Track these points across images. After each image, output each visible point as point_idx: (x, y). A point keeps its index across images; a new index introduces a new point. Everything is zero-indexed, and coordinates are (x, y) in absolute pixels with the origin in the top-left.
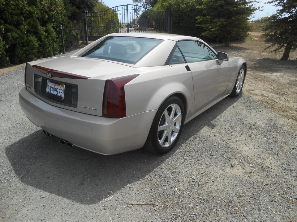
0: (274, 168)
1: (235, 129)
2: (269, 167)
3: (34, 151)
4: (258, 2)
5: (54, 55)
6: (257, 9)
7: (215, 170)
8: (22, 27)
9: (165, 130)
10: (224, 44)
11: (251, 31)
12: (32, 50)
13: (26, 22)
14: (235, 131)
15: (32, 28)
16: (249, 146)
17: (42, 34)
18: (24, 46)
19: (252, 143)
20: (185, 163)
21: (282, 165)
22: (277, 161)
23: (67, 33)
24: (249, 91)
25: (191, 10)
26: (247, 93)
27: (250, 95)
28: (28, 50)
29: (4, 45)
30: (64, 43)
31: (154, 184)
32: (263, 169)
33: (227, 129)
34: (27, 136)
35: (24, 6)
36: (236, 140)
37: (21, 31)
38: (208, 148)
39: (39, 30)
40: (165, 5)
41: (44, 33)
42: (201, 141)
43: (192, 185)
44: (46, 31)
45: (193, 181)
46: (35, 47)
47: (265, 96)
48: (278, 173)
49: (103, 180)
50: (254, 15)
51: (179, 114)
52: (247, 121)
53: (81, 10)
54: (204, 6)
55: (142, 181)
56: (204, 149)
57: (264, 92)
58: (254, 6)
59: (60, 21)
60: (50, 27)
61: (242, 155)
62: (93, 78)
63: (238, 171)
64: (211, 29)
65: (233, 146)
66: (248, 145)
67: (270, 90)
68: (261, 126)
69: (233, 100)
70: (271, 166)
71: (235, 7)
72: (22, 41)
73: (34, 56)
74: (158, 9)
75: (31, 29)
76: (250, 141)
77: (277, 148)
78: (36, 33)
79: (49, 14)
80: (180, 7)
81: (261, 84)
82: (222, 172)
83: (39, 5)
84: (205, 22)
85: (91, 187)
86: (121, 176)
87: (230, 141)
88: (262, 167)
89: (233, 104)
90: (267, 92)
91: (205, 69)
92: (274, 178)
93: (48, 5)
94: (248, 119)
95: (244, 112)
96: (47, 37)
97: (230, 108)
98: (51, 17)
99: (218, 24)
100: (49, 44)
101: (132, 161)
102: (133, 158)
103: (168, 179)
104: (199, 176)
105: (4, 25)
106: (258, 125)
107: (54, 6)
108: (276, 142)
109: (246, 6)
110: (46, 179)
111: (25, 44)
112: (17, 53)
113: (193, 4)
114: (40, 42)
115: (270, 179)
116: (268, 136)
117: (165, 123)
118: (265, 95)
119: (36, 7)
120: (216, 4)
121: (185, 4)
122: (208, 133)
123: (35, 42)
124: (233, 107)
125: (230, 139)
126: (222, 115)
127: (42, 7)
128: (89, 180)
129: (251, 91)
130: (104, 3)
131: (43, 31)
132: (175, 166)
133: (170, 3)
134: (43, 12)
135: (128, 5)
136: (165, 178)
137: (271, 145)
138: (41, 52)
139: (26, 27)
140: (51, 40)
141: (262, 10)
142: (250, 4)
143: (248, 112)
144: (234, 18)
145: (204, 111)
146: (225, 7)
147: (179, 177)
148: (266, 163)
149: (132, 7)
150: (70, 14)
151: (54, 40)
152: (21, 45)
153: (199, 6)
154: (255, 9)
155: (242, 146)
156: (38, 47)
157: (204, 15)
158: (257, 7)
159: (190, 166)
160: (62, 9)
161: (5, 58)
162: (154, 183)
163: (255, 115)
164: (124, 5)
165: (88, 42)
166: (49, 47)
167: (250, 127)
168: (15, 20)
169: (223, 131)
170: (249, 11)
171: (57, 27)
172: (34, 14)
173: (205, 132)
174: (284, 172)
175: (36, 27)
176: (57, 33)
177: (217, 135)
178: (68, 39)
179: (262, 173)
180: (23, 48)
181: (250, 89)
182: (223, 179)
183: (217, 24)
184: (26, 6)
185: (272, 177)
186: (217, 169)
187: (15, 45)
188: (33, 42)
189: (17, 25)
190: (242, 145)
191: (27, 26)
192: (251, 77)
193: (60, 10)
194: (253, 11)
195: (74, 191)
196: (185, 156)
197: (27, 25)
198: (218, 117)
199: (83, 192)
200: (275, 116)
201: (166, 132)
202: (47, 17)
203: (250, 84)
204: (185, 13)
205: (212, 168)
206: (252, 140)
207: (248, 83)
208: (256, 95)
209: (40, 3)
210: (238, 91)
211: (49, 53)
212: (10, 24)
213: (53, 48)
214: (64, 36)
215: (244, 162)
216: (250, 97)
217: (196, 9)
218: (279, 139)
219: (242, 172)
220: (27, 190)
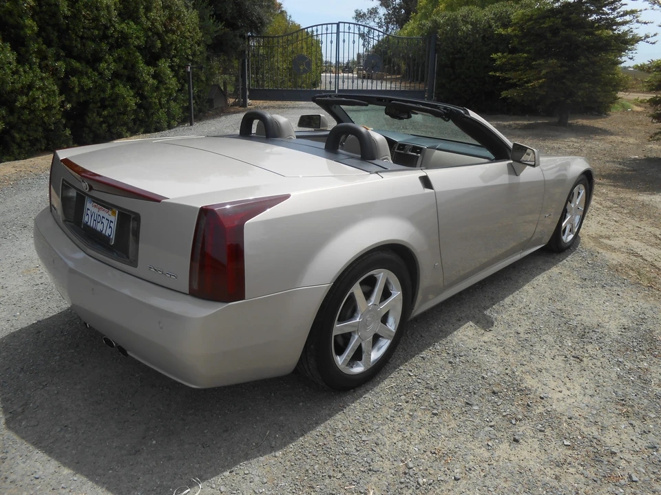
0: (627, 456)
1: (544, 337)
2: (614, 453)
3: (56, 356)
4: (645, 23)
5: (170, 127)
6: (642, 40)
7: (469, 445)
8: (103, 65)
9: (354, 332)
10: (555, 120)
11: (626, 89)
12: (122, 116)
13: (112, 56)
14: (542, 343)
15: (125, 68)
16: (572, 387)
17: (146, 82)
18: (104, 107)
19: (582, 380)
20: (398, 419)
21: (650, 450)
22: (640, 436)
23: (202, 81)
24: (597, 239)
25: (484, 37)
26: (592, 244)
27: (598, 249)
28: (112, 116)
29: (62, 104)
30: (193, 102)
31: (307, 471)
32: (597, 459)
33: (522, 335)
34: (51, 315)
35: (110, 20)
36: (540, 366)
37: (101, 74)
38: (463, 382)
39: (139, 72)
40: (424, 26)
41: (151, 81)
42: (450, 363)
43: (401, 483)
44: (155, 76)
45: (405, 473)
46: (129, 109)
47: (636, 255)
48: (636, 471)
49: (186, 446)
50: (634, 52)
51: (397, 294)
52: (579, 318)
53: (238, 33)
54: (513, 30)
55: (280, 460)
56: (452, 385)
57: (636, 245)
58: (635, 31)
59: (188, 55)
60: (164, 67)
61: (548, 412)
62: (173, 199)
63: (529, 455)
64: (527, 82)
65: (530, 382)
66: (568, 385)
67: (653, 240)
68: (612, 334)
69: (554, 258)
70: (621, 451)
71: (587, 34)
72: (102, 95)
73: (124, 129)
74: (411, 33)
75: (123, 70)
76: (575, 374)
77: (645, 401)
78: (133, 80)
79: (165, 39)
80: (458, 30)
81: (632, 223)
82: (486, 455)
83: (144, 19)
84: (514, 67)
85: (154, 463)
86: (232, 438)
87: (523, 369)
88: (596, 450)
89: (550, 268)
90: (643, 244)
91: (481, 184)
92: (622, 487)
93: (164, 19)
94: (582, 312)
95: (575, 294)
96: (157, 88)
97: (541, 280)
98: (169, 45)
99: (544, 72)
100: (160, 104)
101: (268, 401)
102: (273, 395)
103: (343, 460)
104: (426, 460)
105: (65, 61)
106: (606, 332)
107: (177, 22)
108: (647, 382)
109: (616, 32)
110: (59, 429)
111: (107, 103)
112: (88, 121)
113: (489, 24)
114: (141, 99)
115: (611, 488)
116: (626, 363)
117: (355, 315)
118: (638, 250)
119: (136, 23)
120: (542, 26)
121: (471, 25)
122: (472, 343)
123: (128, 99)
124: (550, 278)
125: (525, 363)
126: (517, 295)
127: (149, 23)
128: (154, 442)
129: (602, 240)
130: (290, 17)
131: (148, 75)
132: (370, 425)
133: (436, 21)
134: (150, 34)
135: (340, 22)
136: (338, 457)
137: (629, 390)
138: (142, 121)
139: (112, 66)
140: (164, 95)
141: (654, 43)
142: (624, 28)
143: (585, 294)
144: (583, 60)
145: (475, 284)
146: (564, 33)
147: (373, 456)
148: (608, 440)
149: (349, 28)
150: (211, 40)
151: (171, 95)
152: (99, 104)
153: (501, 30)
154: (636, 40)
155: (552, 384)
156: (135, 111)
157: (513, 51)
158: (641, 34)
159: (409, 428)
160: (194, 29)
161: (63, 131)
162: (308, 467)
163: (601, 302)
164: (332, 24)
165: (249, 101)
166: (159, 110)
167: (584, 335)
168: (88, 50)
169: (512, 341)
170: (622, 43)
171: (179, 66)
172: (131, 38)
173: (465, 338)
174: (654, 473)
175: (133, 67)
176: (178, 81)
177: (494, 348)
178: (204, 93)
179: (592, 470)
180: (103, 110)
181: (601, 234)
182: (485, 476)
183: (540, 72)
184: (115, 22)
185: (618, 484)
186: (475, 445)
187: (86, 103)
188: (124, 98)
189: (94, 60)
190: (552, 382)
191: (113, 64)
192: (609, 204)
193: (189, 31)
194: (633, 45)
195: (111, 469)
196: (401, 401)
197: (114, 61)
198: (507, 300)
199: (132, 473)
200: (655, 310)
201: (357, 337)
202: (159, 44)
203: (602, 221)
204: (468, 43)
205: (462, 439)
206: (583, 372)
207: (598, 218)
208: (612, 249)
209: (145, 14)
210: (568, 238)
211: (159, 123)
212: (78, 59)
213: (168, 113)
214: (193, 88)
215: (548, 431)
216: (596, 254)
217: (495, 36)
218: (653, 375)
219: (539, 460)
220: (8, 455)
